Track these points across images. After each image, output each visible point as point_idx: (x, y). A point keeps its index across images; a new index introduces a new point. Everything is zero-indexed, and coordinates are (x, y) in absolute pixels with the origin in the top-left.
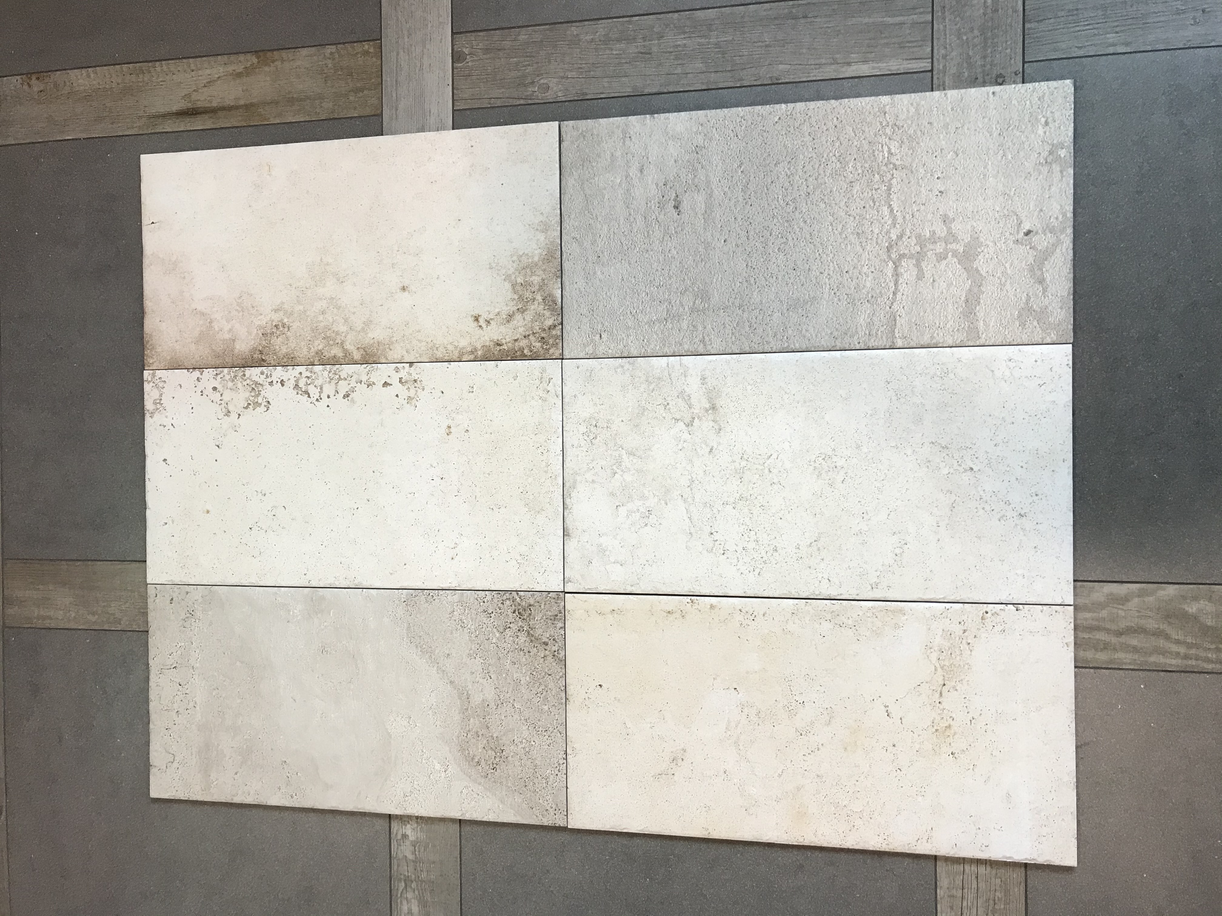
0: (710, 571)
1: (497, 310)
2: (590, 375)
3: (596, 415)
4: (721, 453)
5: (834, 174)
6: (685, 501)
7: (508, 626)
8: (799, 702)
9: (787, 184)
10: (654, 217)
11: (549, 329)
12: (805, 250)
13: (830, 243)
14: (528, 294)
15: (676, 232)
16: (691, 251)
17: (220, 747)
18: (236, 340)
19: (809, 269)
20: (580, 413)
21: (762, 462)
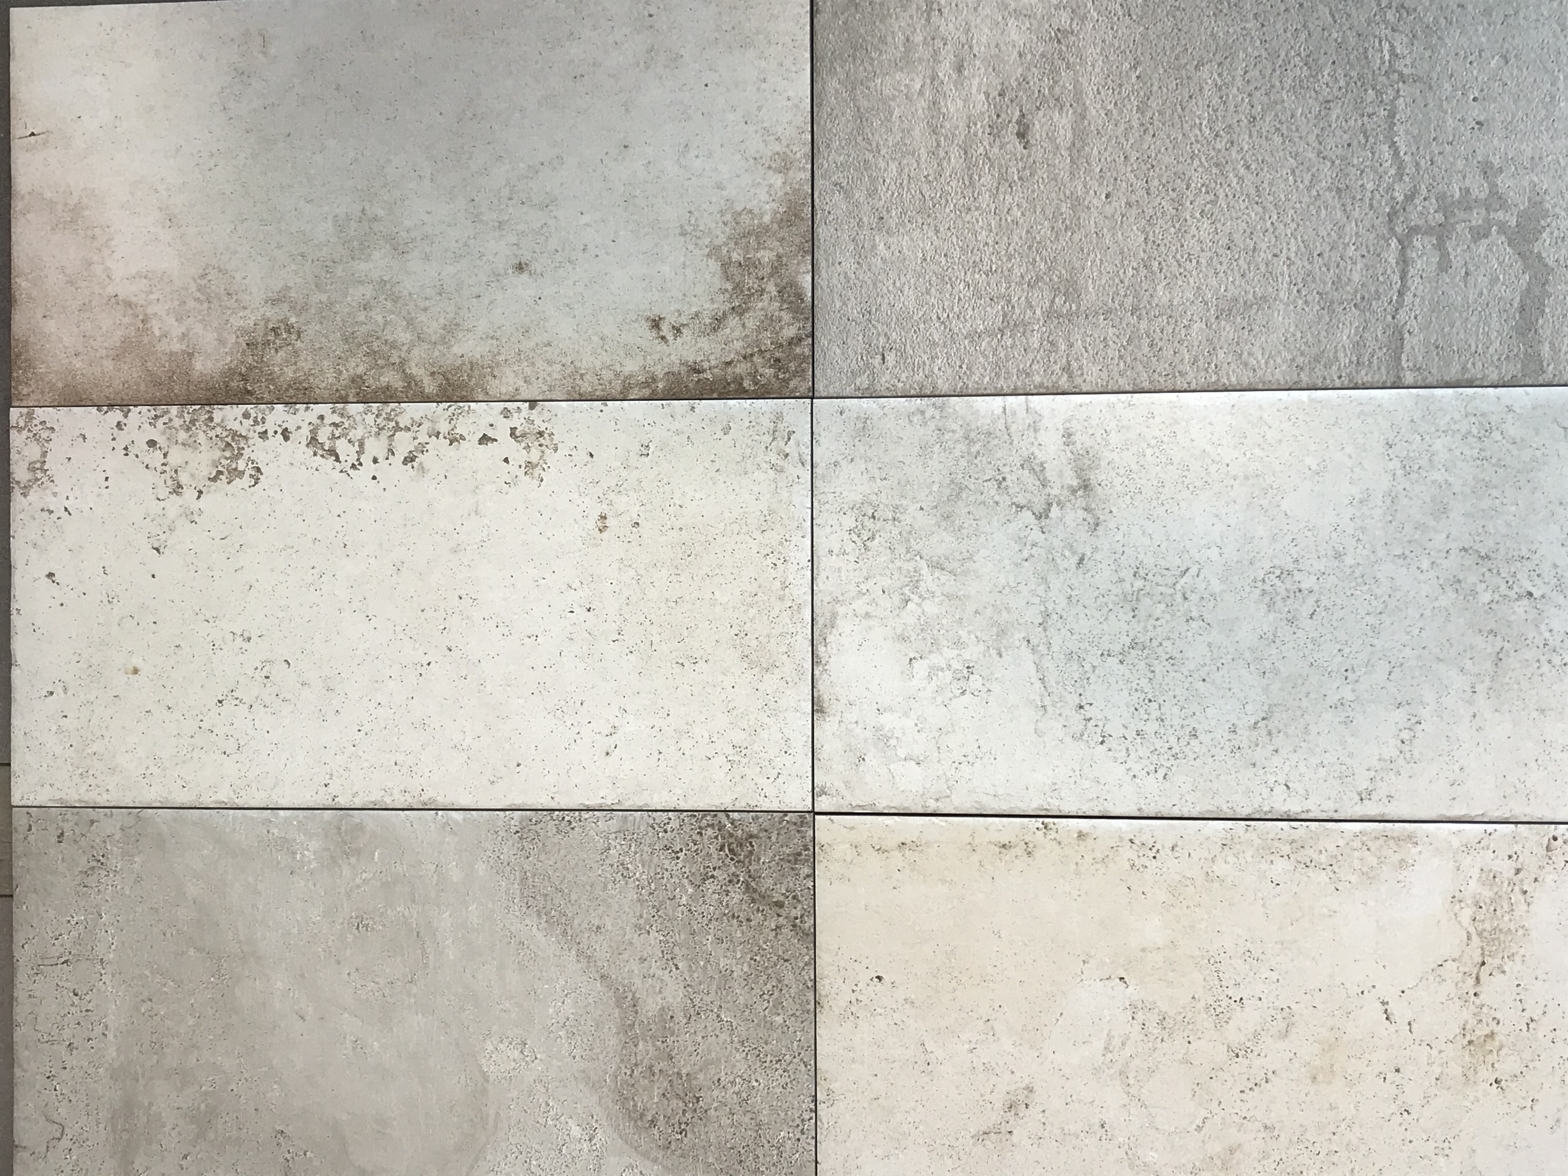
0: (1078, 773)
1: (694, 309)
2: (864, 427)
3: (874, 497)
4: (1099, 566)
5: (1298, 86)
6: (1033, 651)
7: (710, 874)
8: (1234, 999)
9: (1216, 101)
10: (981, 150)
11: (790, 344)
12: (1248, 215)
13: (1291, 204)
14: (751, 282)
15: (1020, 178)
16: (1047, 212)
17: (153, 1108)
18: (195, 354)
19: (1255, 247)
20: (845, 494)
21: (1171, 581)
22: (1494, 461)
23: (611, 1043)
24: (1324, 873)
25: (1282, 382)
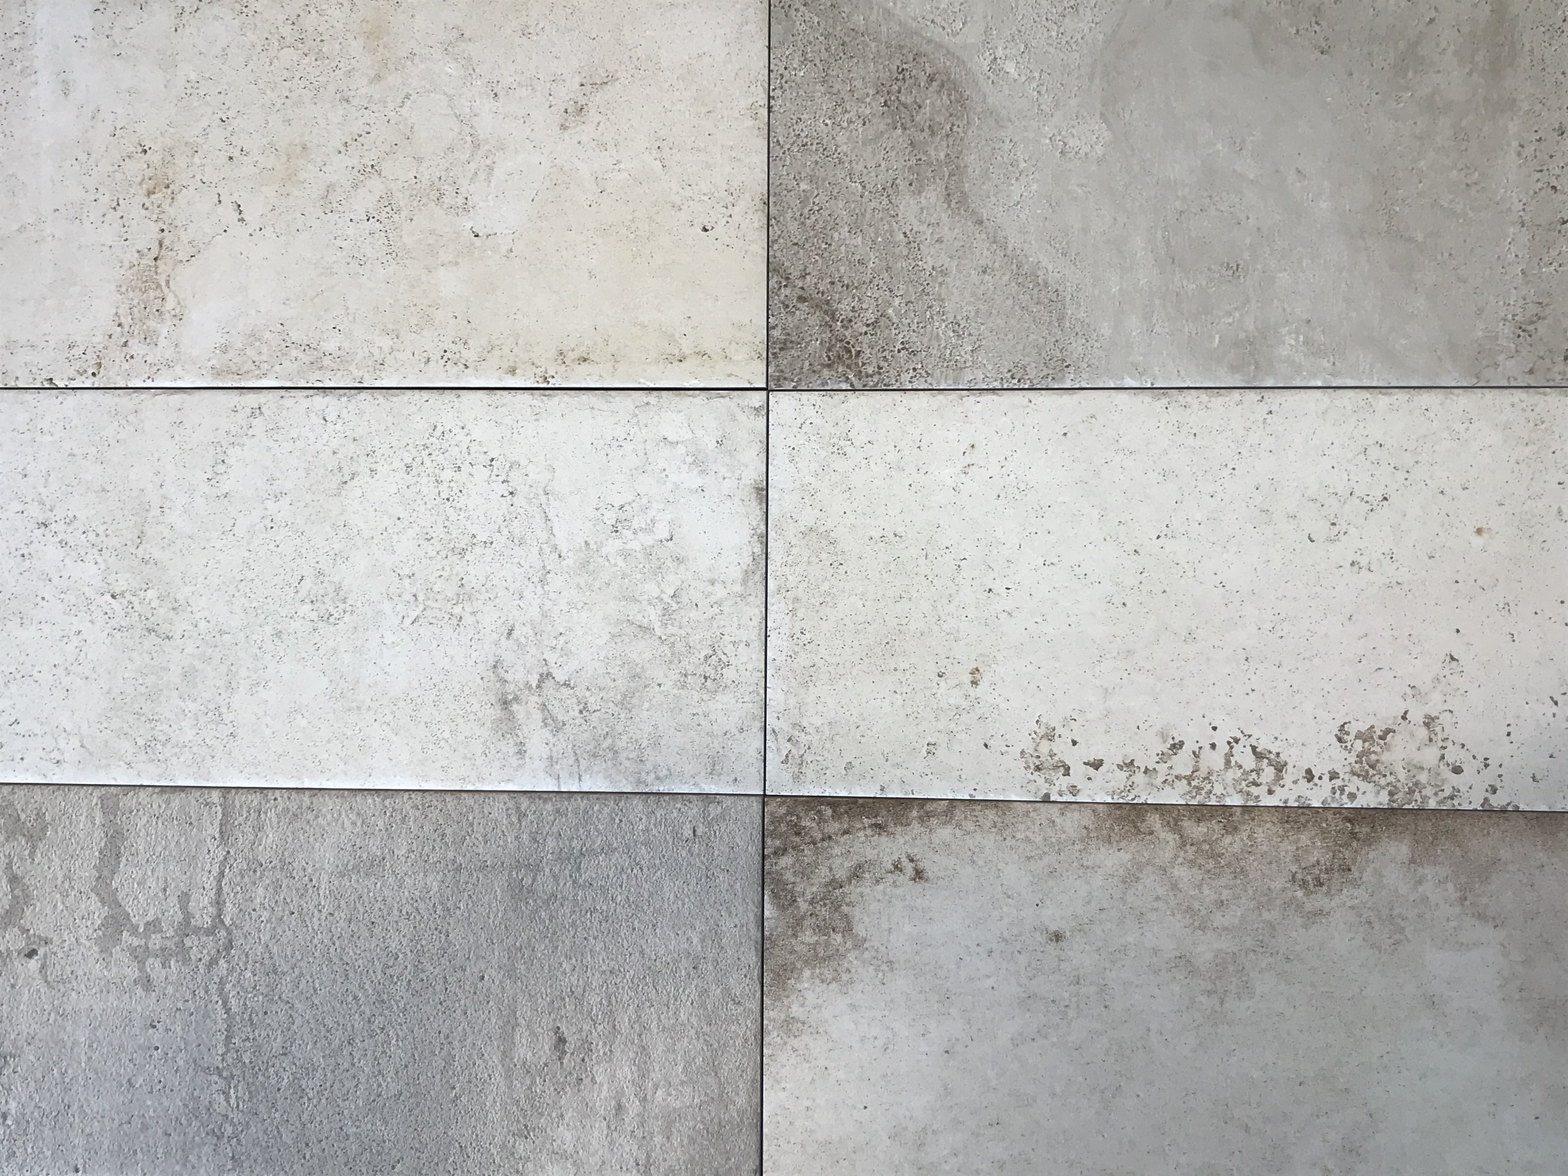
0: (515, 431)
1: (881, 887)
2: (714, 765)
3: (706, 697)
4: (494, 628)
6: (555, 547)
7: (870, 328)
8: (375, 220)
10: (600, 1028)
11: (785, 850)
12: (355, 954)
13: (317, 961)
14: (824, 912)
15: (563, 999)
16: (538, 966)
18: (1407, 862)
20: (733, 701)
21: (428, 612)
22: (143, 719)
23: (972, 157)
24: (293, 340)
25: (327, 798)
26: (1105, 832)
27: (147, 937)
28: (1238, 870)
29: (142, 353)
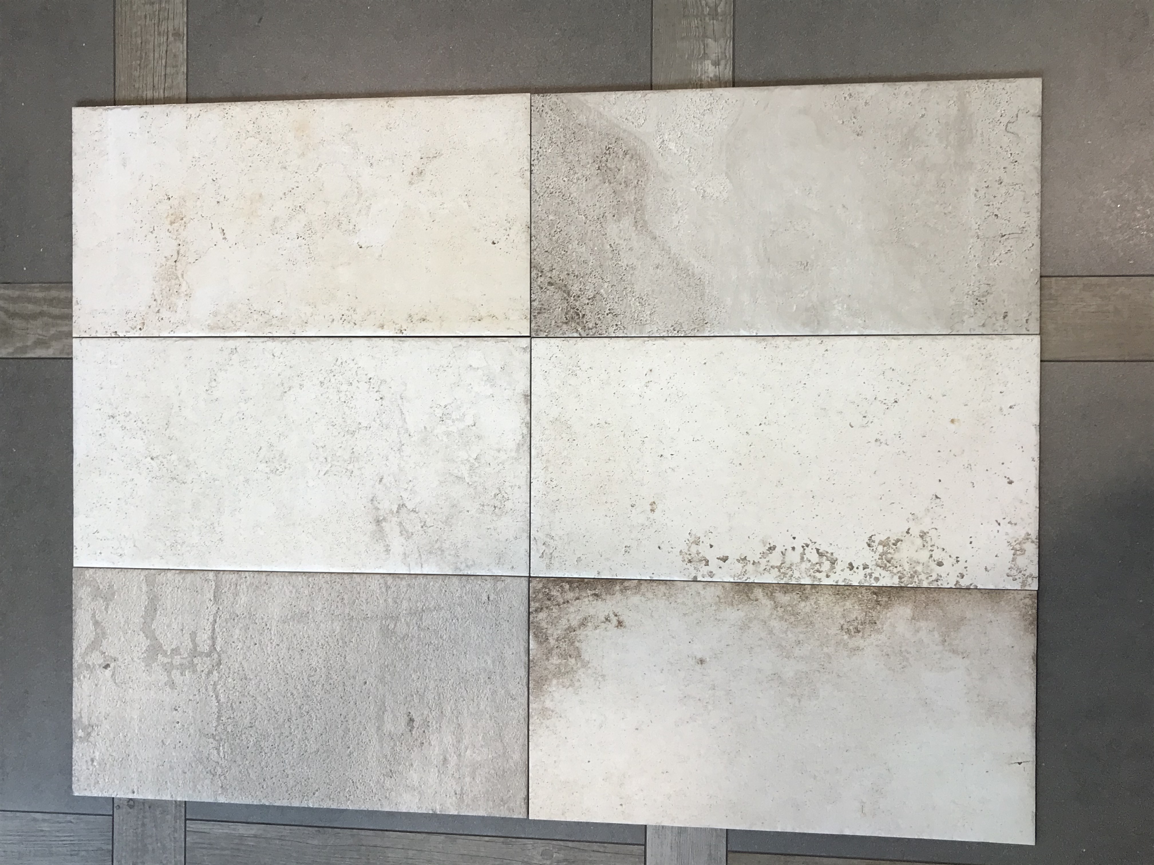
0: (383, 362)
1: (597, 631)
2: (500, 559)
3: (495, 519)
4: (371, 478)
5: (266, 736)
6: (407, 430)
7: (591, 301)
8: (302, 238)
9: (308, 731)
10: (434, 713)
11: (542, 609)
12: (292, 668)
13: (270, 673)
14: (564, 646)
15: (412, 696)
16: (398, 676)
17: (944, 145)
19: (289, 650)
20: (511, 521)
21: (333, 468)
22: (169, 530)
23: (650, 199)
24: (255, 308)
25: (275, 577)
26: (730, 600)
27: (172, 658)
28: (809, 623)
29: (169, 316)
